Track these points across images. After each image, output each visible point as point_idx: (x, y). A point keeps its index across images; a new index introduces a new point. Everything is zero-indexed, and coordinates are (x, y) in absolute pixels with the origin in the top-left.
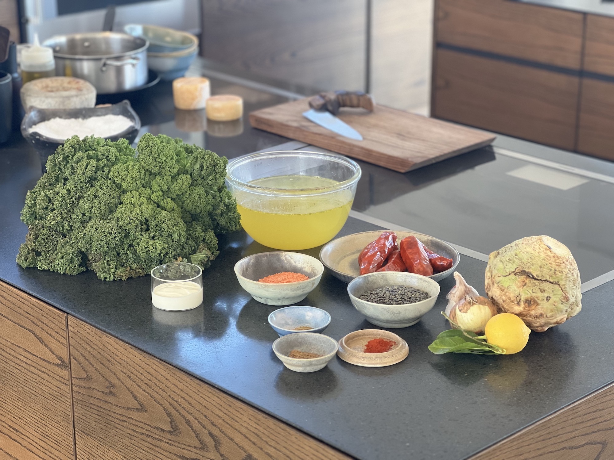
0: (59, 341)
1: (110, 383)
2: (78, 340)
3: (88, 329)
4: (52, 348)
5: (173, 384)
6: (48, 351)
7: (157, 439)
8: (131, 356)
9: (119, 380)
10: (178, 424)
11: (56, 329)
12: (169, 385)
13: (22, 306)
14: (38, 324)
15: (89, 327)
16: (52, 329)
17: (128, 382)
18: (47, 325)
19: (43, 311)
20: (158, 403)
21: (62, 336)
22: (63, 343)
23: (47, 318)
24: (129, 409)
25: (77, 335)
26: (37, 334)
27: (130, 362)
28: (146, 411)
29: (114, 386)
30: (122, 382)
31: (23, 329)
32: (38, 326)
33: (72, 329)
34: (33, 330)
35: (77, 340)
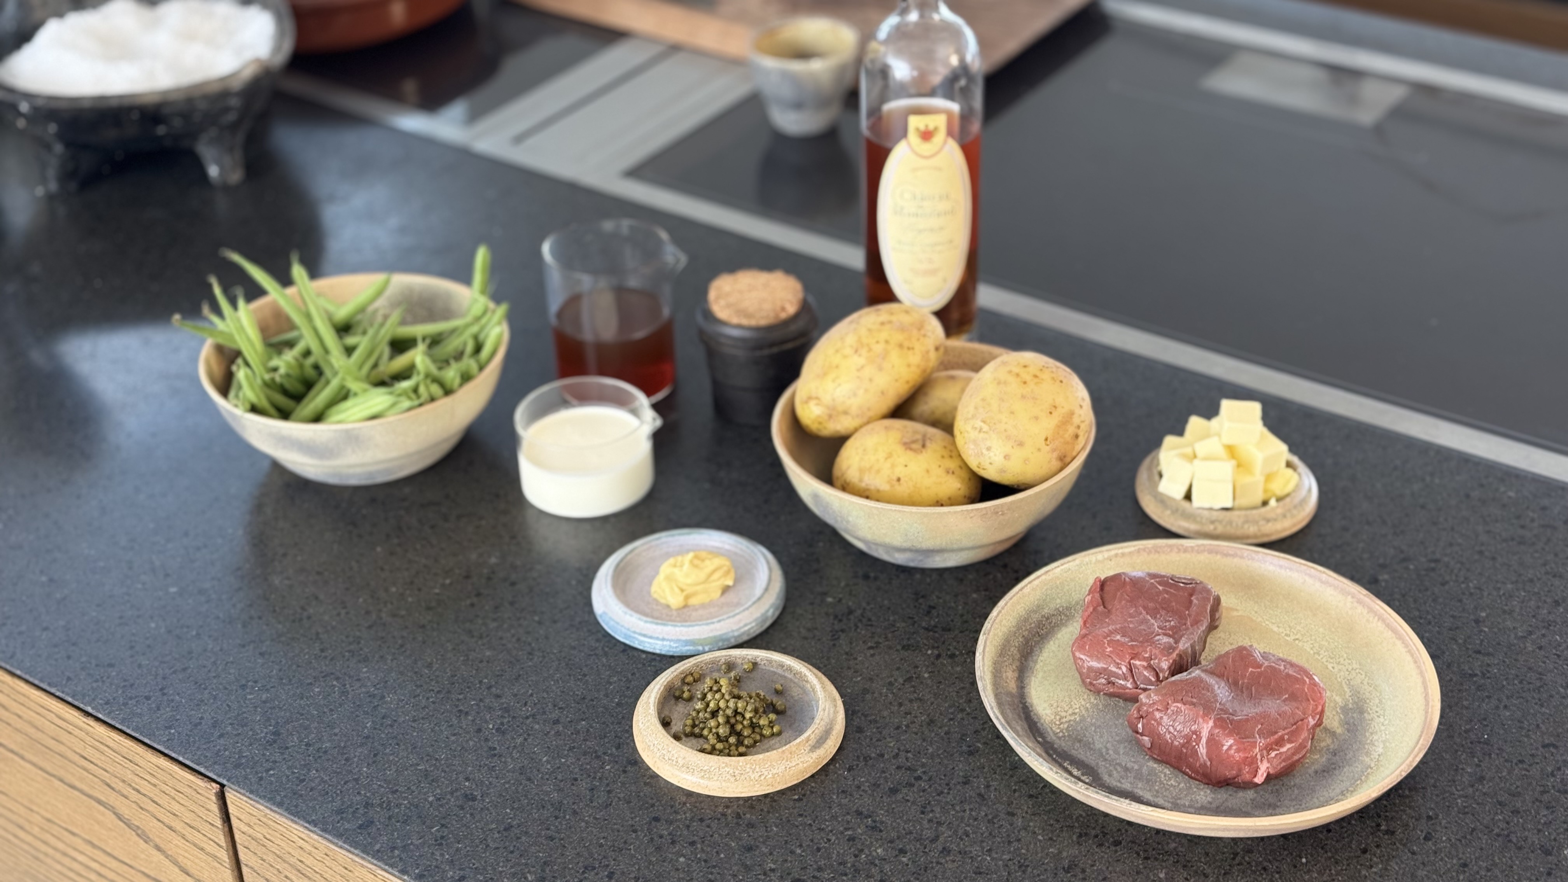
0: (202, 849)
2: (270, 858)
3: (303, 839)
4: (180, 859)
6: (167, 863)
11: (189, 817)
13: (64, 737)
14: (125, 793)
15: (303, 836)
16: (174, 815)
18: (154, 801)
19: (137, 765)
21: (210, 839)
22: (215, 857)
23: (155, 786)
25: (264, 846)
26: (126, 817)
31: (76, 793)
32: (126, 797)
33: (245, 829)
34: (111, 803)
35: (265, 857)
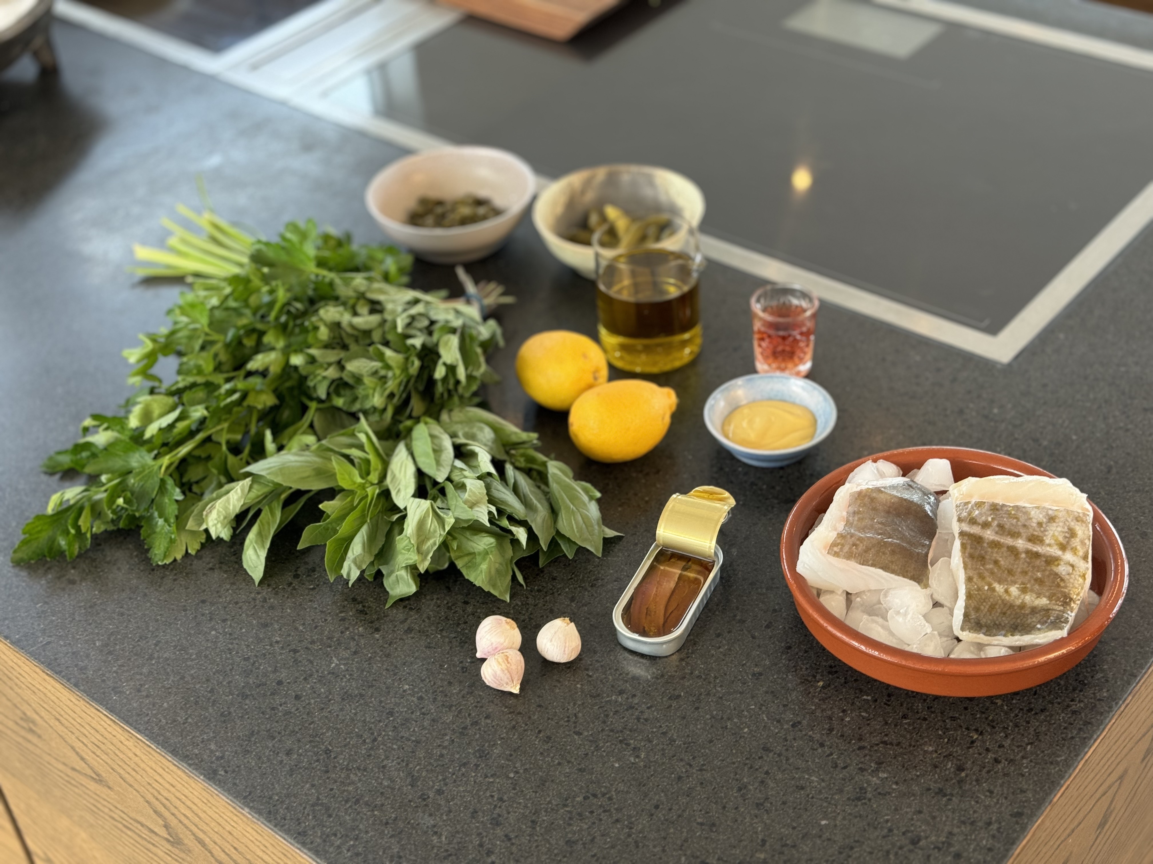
1: (25, 714)
5: (152, 768)
7: (145, 839)
8: (49, 687)
9: (42, 717)
10: (181, 836)
12: (142, 765)
17: (60, 728)
20: (131, 786)
24: (74, 769)
27: (53, 698)
28: (109, 788)
29: (33, 722)
30: (46, 722)
